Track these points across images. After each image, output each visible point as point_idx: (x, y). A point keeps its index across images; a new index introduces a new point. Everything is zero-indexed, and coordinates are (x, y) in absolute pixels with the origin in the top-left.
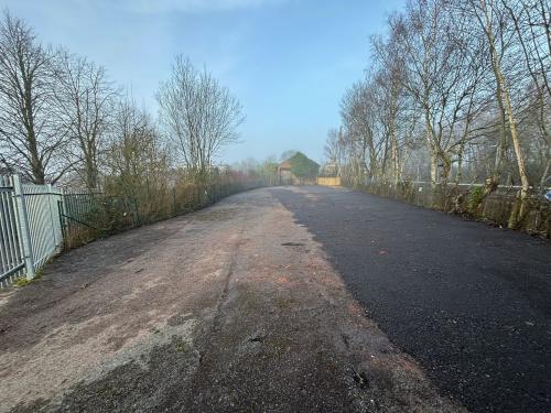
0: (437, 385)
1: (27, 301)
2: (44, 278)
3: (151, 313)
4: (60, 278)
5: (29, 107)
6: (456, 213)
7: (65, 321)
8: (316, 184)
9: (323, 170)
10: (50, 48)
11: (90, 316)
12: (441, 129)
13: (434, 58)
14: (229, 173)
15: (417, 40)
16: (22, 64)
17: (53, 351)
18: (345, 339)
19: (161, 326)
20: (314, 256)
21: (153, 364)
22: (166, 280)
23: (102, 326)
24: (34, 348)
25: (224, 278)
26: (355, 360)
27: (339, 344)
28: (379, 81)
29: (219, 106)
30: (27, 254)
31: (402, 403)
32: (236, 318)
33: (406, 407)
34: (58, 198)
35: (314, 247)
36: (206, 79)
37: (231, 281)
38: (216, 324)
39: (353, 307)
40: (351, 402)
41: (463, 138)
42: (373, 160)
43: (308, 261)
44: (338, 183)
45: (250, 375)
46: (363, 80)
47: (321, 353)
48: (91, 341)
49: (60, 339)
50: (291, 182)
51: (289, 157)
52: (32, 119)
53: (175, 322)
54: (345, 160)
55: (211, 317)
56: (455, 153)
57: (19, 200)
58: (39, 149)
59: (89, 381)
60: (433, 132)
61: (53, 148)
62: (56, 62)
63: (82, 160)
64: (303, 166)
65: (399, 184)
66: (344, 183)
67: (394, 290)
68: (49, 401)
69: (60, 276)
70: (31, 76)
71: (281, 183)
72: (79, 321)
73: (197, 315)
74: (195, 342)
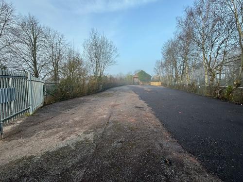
0: (206, 168)
1: (30, 122)
2: (36, 114)
3: (77, 129)
4: (42, 115)
5: (35, 50)
6: (218, 98)
7: (43, 129)
8: (150, 85)
9: (153, 79)
10: (44, 26)
11: (53, 128)
12: (210, 59)
13: (207, 26)
14: (111, 78)
15: (199, 19)
16: (33, 33)
17: (38, 139)
18: (161, 145)
19: (80, 134)
20: (148, 112)
21: (76, 147)
22: (83, 118)
23: (57, 132)
24: (31, 138)
25: (107, 118)
26: (165, 154)
27: (158, 147)
28: (180, 38)
29: (108, 49)
30: (31, 104)
31: (188, 174)
32: (112, 133)
33: (189, 176)
34: (43, 84)
35: (148, 109)
36: (103, 38)
37: (111, 119)
38: (103, 135)
39: (165, 133)
40: (163, 170)
41: (222, 63)
42: (177, 74)
43: (145, 114)
44: (160, 84)
45: (117, 155)
46: (173, 38)
47: (149, 150)
48: (53, 137)
49: (41, 135)
50: (138, 84)
51: (137, 72)
52: (35, 54)
53: (86, 133)
54: (164, 74)
55: (101, 132)
56: (217, 70)
57: (29, 82)
58: (38, 66)
59: (51, 151)
60: (207, 60)
61: (42, 66)
62: (46, 32)
63: (52, 71)
64: (144, 76)
65: (189, 85)
66: (163, 84)
67: (185, 127)
68: (35, 156)
69: (42, 114)
70: (36, 38)
71: (134, 84)
72: (49, 130)
73: (95, 131)
74: (94, 141)
